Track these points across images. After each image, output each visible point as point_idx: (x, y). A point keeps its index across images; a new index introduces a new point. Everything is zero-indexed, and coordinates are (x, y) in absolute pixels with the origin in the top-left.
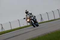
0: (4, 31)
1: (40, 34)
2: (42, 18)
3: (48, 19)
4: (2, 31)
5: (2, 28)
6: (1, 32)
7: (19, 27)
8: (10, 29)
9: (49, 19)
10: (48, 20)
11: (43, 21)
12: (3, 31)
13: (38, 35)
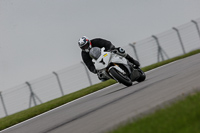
0: (38, 103)
1: (160, 103)
2: (160, 49)
3: (181, 49)
4: (33, 105)
5: (32, 94)
6: (30, 109)
7: (88, 85)
8: (60, 95)
9: (183, 49)
10: (181, 53)
11: (166, 59)
12: (36, 106)
13: (154, 105)
